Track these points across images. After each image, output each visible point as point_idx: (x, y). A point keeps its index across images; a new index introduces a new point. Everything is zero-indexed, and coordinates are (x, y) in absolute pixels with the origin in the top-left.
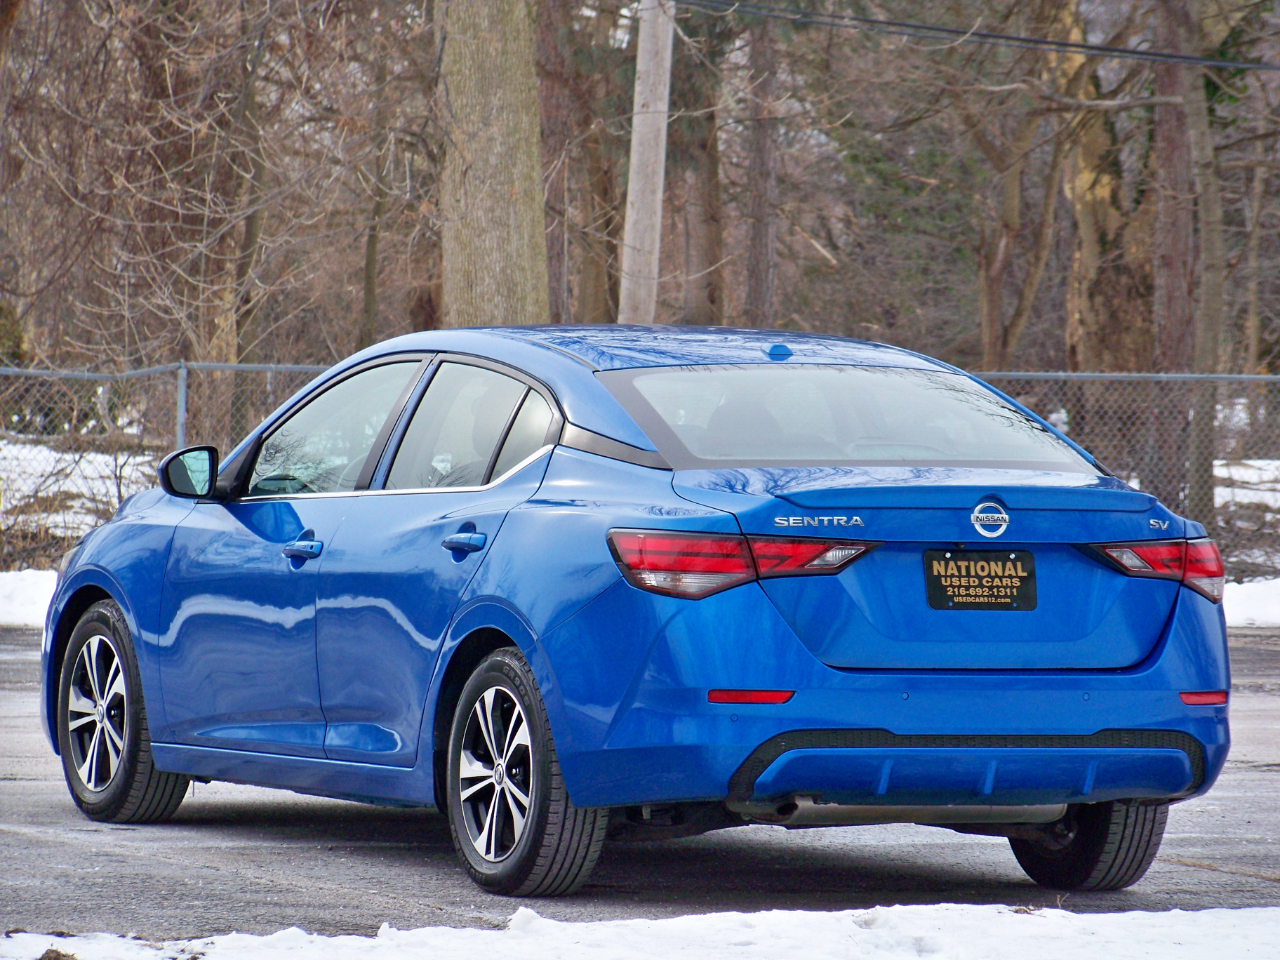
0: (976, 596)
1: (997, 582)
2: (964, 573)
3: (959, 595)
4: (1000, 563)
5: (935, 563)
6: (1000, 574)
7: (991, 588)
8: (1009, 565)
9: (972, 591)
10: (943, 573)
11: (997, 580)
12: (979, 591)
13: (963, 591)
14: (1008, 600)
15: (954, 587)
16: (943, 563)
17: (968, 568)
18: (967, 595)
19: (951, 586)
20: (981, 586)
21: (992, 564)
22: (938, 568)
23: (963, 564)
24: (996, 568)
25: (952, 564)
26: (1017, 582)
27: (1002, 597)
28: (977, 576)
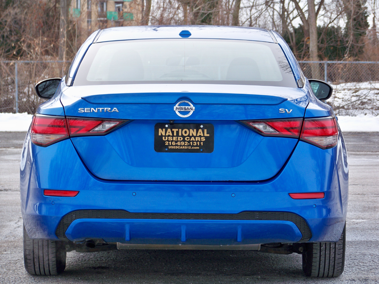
0: (180, 146)
1: (193, 139)
2: (175, 134)
3: (172, 145)
4: (195, 130)
5: (160, 130)
6: (195, 135)
7: (189, 142)
8: (200, 130)
9: (178, 143)
10: (164, 134)
11: (193, 138)
12: (183, 143)
13: (174, 143)
14: (198, 148)
15: (169, 141)
16: (164, 130)
17: (178, 132)
18: (176, 145)
19: (168, 141)
20: (184, 141)
21: (191, 130)
22: (161, 132)
23: (175, 130)
24: (193, 132)
25: (169, 130)
26: (203, 139)
27: (195, 146)
28: (182, 136)
